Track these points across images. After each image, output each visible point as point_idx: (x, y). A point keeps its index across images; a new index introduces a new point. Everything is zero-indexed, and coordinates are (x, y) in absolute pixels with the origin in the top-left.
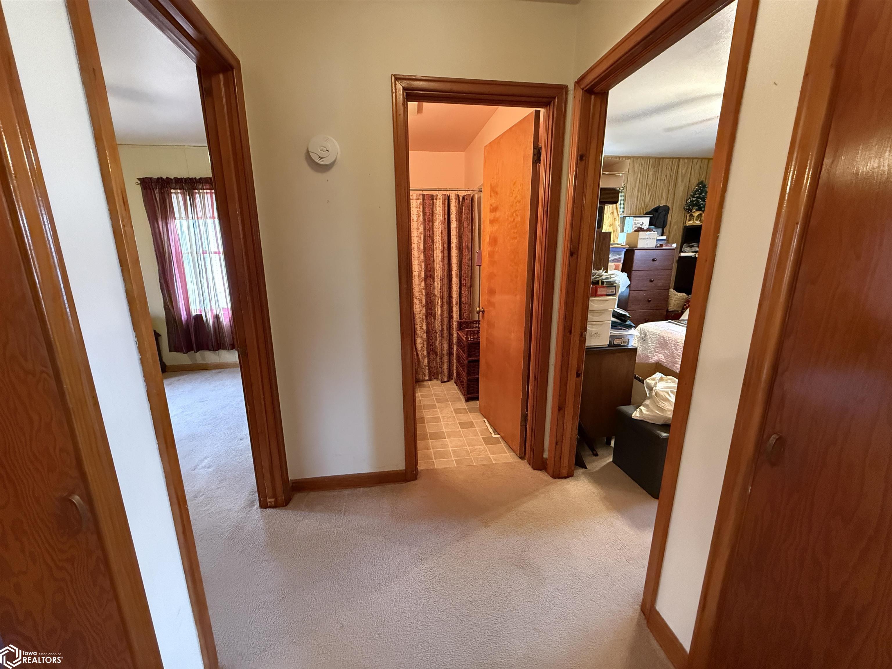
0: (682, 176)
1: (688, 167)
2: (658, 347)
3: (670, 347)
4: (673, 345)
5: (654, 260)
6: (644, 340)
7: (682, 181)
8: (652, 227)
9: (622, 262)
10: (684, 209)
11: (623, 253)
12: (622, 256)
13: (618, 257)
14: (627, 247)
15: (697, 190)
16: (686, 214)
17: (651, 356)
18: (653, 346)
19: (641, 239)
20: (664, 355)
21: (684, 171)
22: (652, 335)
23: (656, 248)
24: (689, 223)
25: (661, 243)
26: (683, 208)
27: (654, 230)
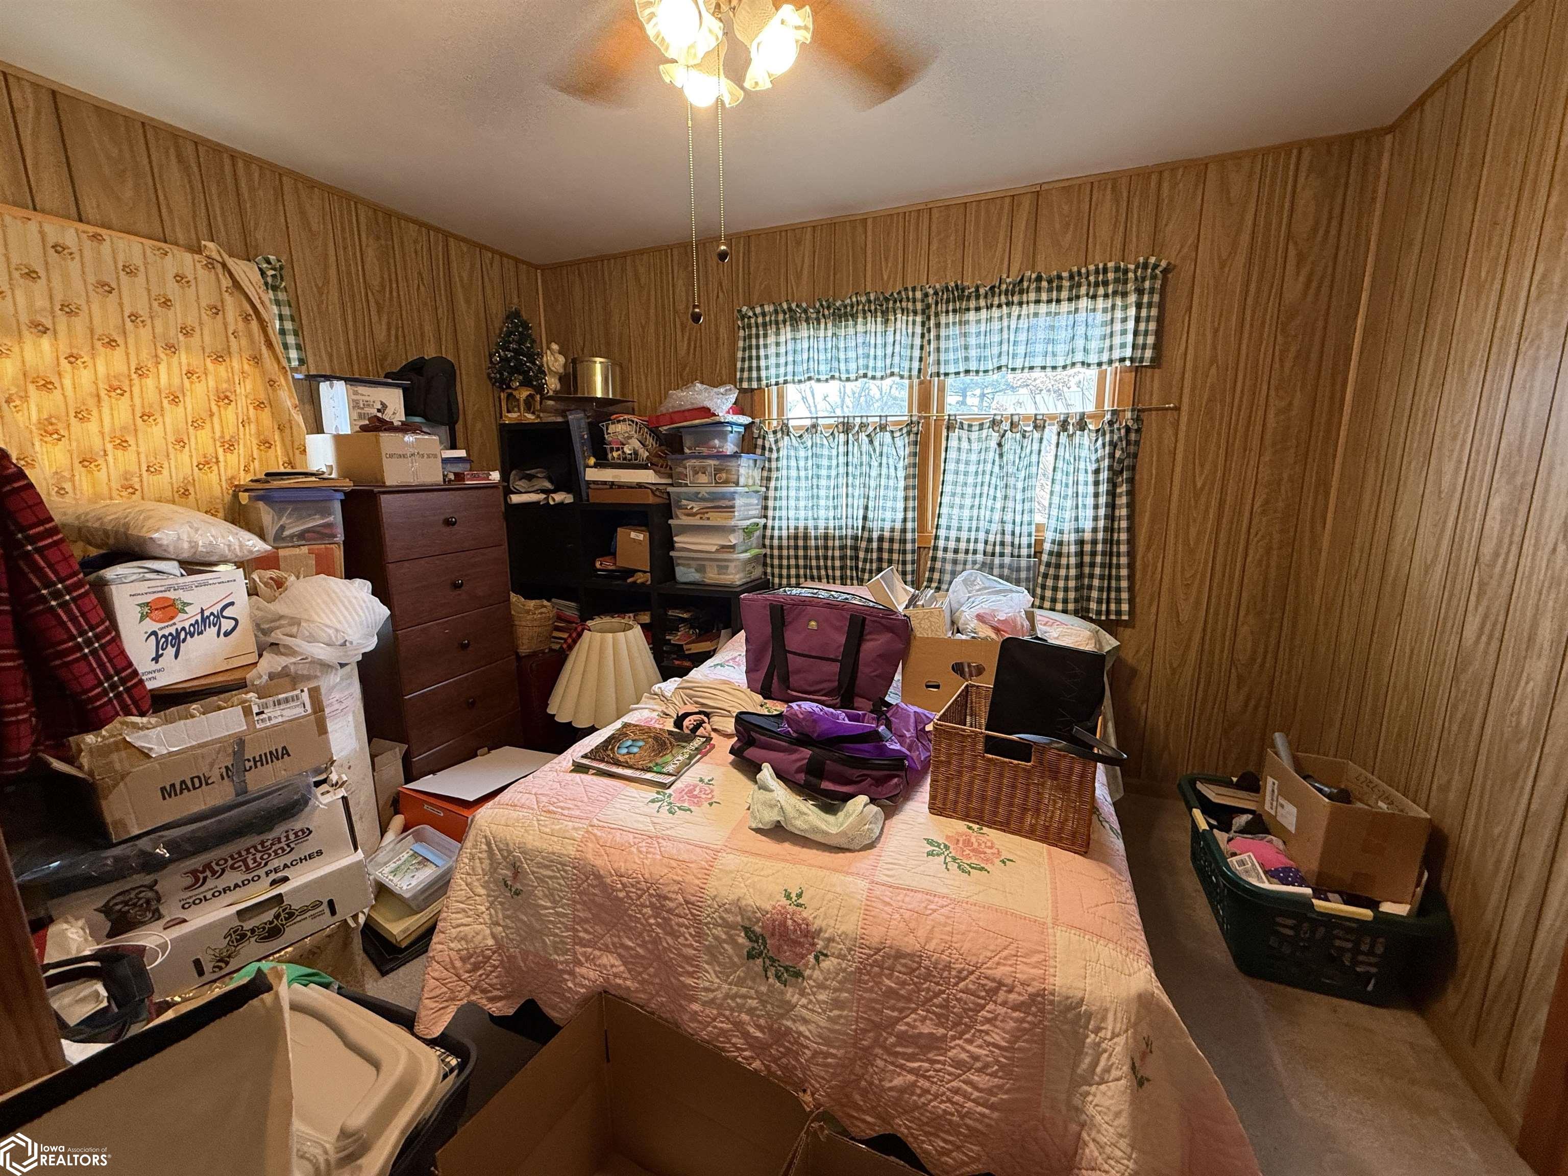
0: (463, 287)
1: (472, 266)
2: (586, 921)
3: (638, 921)
4: (648, 911)
5: (448, 523)
6: (517, 893)
7: (468, 301)
8: (418, 419)
9: (340, 538)
10: (490, 378)
11: (337, 507)
12: (336, 517)
13: (317, 521)
14: (348, 485)
15: (510, 333)
16: (496, 396)
17: (566, 962)
18: (565, 915)
19: (391, 456)
20: (620, 956)
21: (465, 275)
22: (547, 867)
23: (446, 487)
24: (512, 417)
25: (457, 470)
26: (485, 376)
27: (425, 429)
